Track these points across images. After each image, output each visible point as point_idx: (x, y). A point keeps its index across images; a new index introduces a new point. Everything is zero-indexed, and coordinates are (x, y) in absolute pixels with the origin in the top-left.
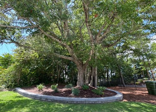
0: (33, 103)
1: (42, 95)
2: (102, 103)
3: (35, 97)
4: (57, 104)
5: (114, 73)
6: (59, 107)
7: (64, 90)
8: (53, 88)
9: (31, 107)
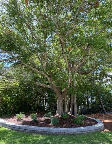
0: (11, 134)
1: (21, 125)
2: (82, 134)
3: (13, 128)
4: (35, 135)
5: (94, 100)
6: (37, 139)
7: (43, 119)
8: (32, 117)
9: (7, 140)
